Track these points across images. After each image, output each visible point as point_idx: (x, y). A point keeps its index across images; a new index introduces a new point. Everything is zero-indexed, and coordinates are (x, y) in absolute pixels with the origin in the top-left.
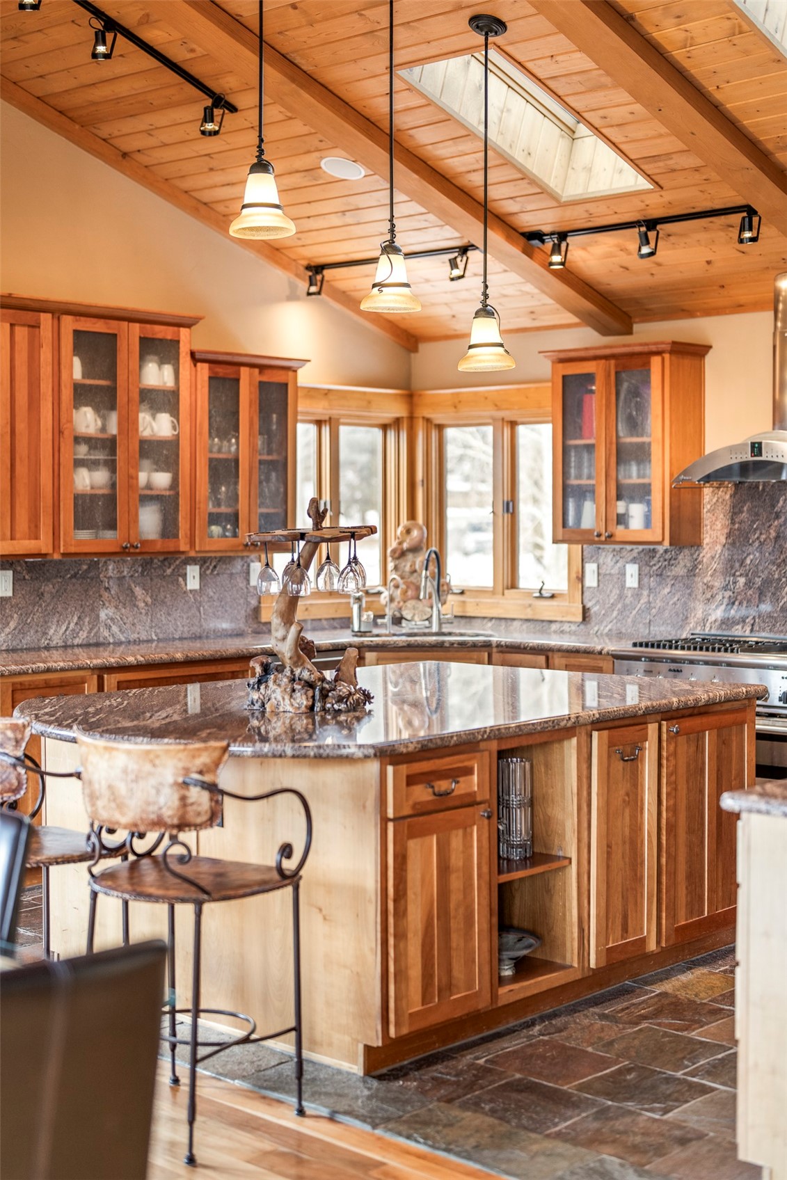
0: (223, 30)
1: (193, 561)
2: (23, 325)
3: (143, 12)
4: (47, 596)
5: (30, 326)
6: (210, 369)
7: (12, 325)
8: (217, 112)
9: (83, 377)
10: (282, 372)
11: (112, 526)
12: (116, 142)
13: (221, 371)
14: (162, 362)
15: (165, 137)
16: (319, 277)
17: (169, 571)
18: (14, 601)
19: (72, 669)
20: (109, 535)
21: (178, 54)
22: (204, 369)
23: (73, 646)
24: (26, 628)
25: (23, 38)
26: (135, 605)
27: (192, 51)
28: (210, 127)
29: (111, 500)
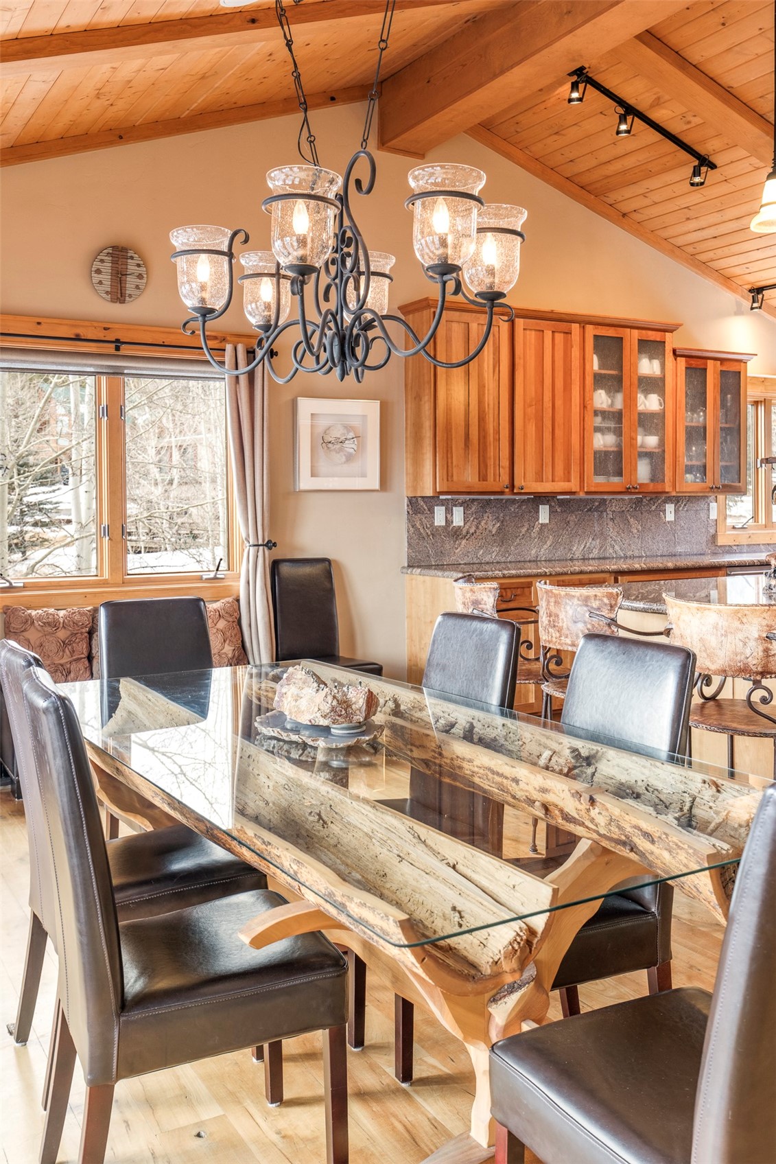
0: (719, 99)
1: (670, 499)
2: (560, 332)
3: (656, 96)
4: (572, 524)
5: (564, 333)
6: (686, 361)
7: (553, 332)
8: (704, 169)
9: (600, 369)
10: (736, 363)
11: (620, 474)
12: (618, 206)
13: (694, 362)
14: (651, 358)
15: (656, 197)
16: (760, 296)
17: (653, 508)
18: (550, 527)
19: (597, 572)
20: (616, 480)
21: (675, 128)
22: (682, 362)
23: (589, 559)
24: (558, 546)
25: (563, 132)
26: (630, 531)
27: (689, 122)
28: (697, 180)
29: (619, 454)
